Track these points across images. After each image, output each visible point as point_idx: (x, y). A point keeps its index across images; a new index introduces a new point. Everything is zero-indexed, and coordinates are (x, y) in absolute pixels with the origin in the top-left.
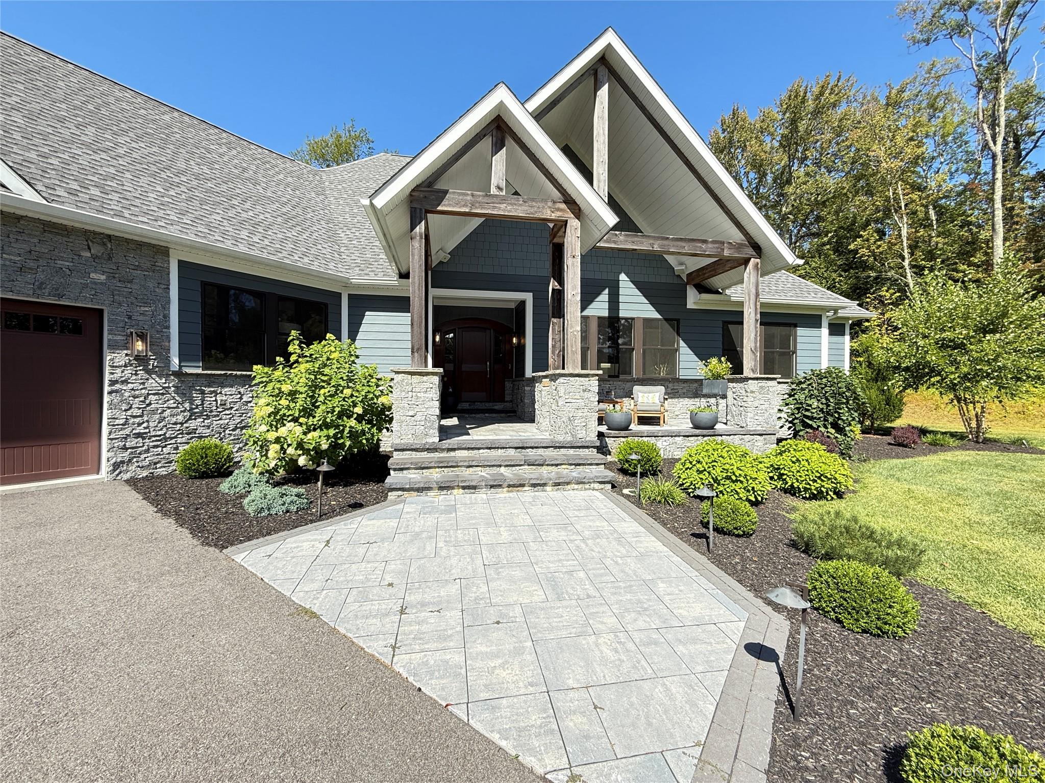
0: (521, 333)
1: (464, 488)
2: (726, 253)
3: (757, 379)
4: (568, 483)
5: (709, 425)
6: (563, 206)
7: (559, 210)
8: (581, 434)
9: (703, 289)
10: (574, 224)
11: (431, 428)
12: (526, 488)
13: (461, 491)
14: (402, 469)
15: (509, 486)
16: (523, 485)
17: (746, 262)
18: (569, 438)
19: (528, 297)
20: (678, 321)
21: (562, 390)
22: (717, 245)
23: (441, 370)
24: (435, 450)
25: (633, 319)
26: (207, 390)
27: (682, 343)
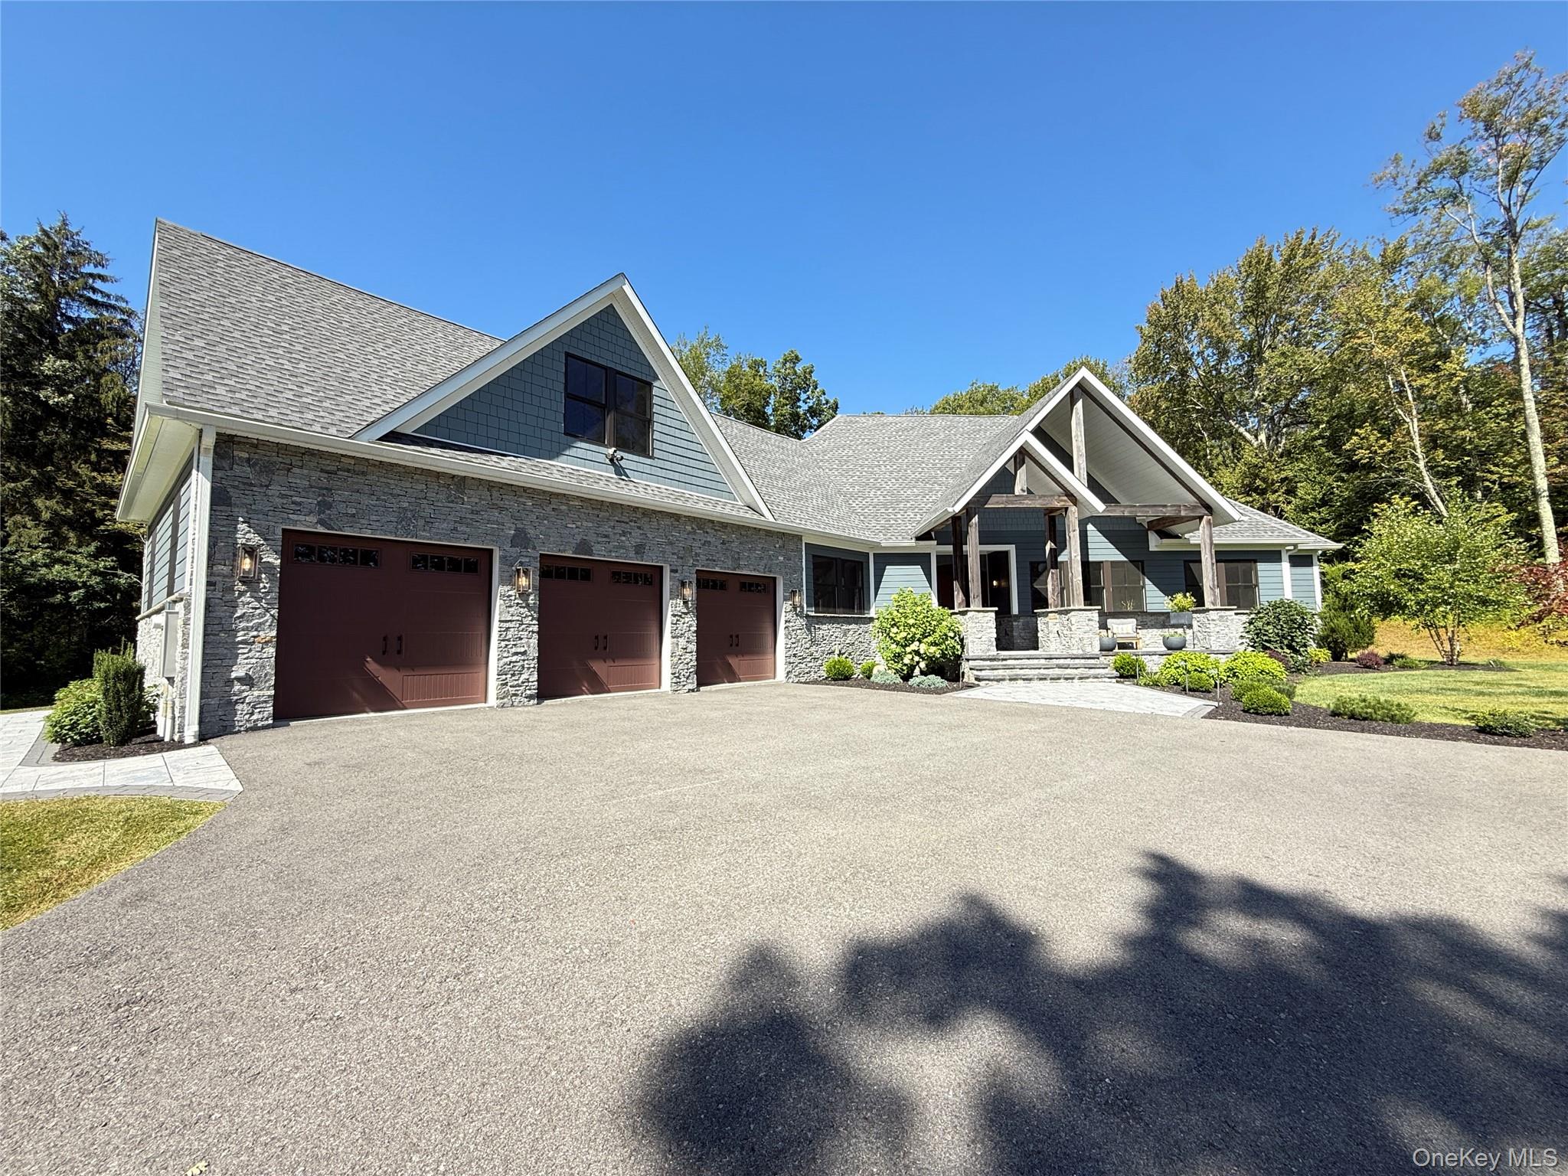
1: (1024, 680)
2: (1183, 513)
3: (1216, 610)
4: (1088, 678)
5: (1179, 646)
6: (1065, 498)
7: (1062, 501)
8: (1088, 649)
9: (1164, 534)
10: (1073, 509)
11: (991, 645)
12: (1062, 680)
13: (1022, 681)
14: (981, 670)
15: (1051, 679)
16: (1059, 679)
17: (1201, 518)
18: (1081, 652)
19: (1012, 548)
20: (1142, 562)
21: (1073, 620)
22: (1175, 508)
23: (997, 609)
24: (994, 660)
25: (1102, 562)
26: (817, 626)
27: (1147, 581)
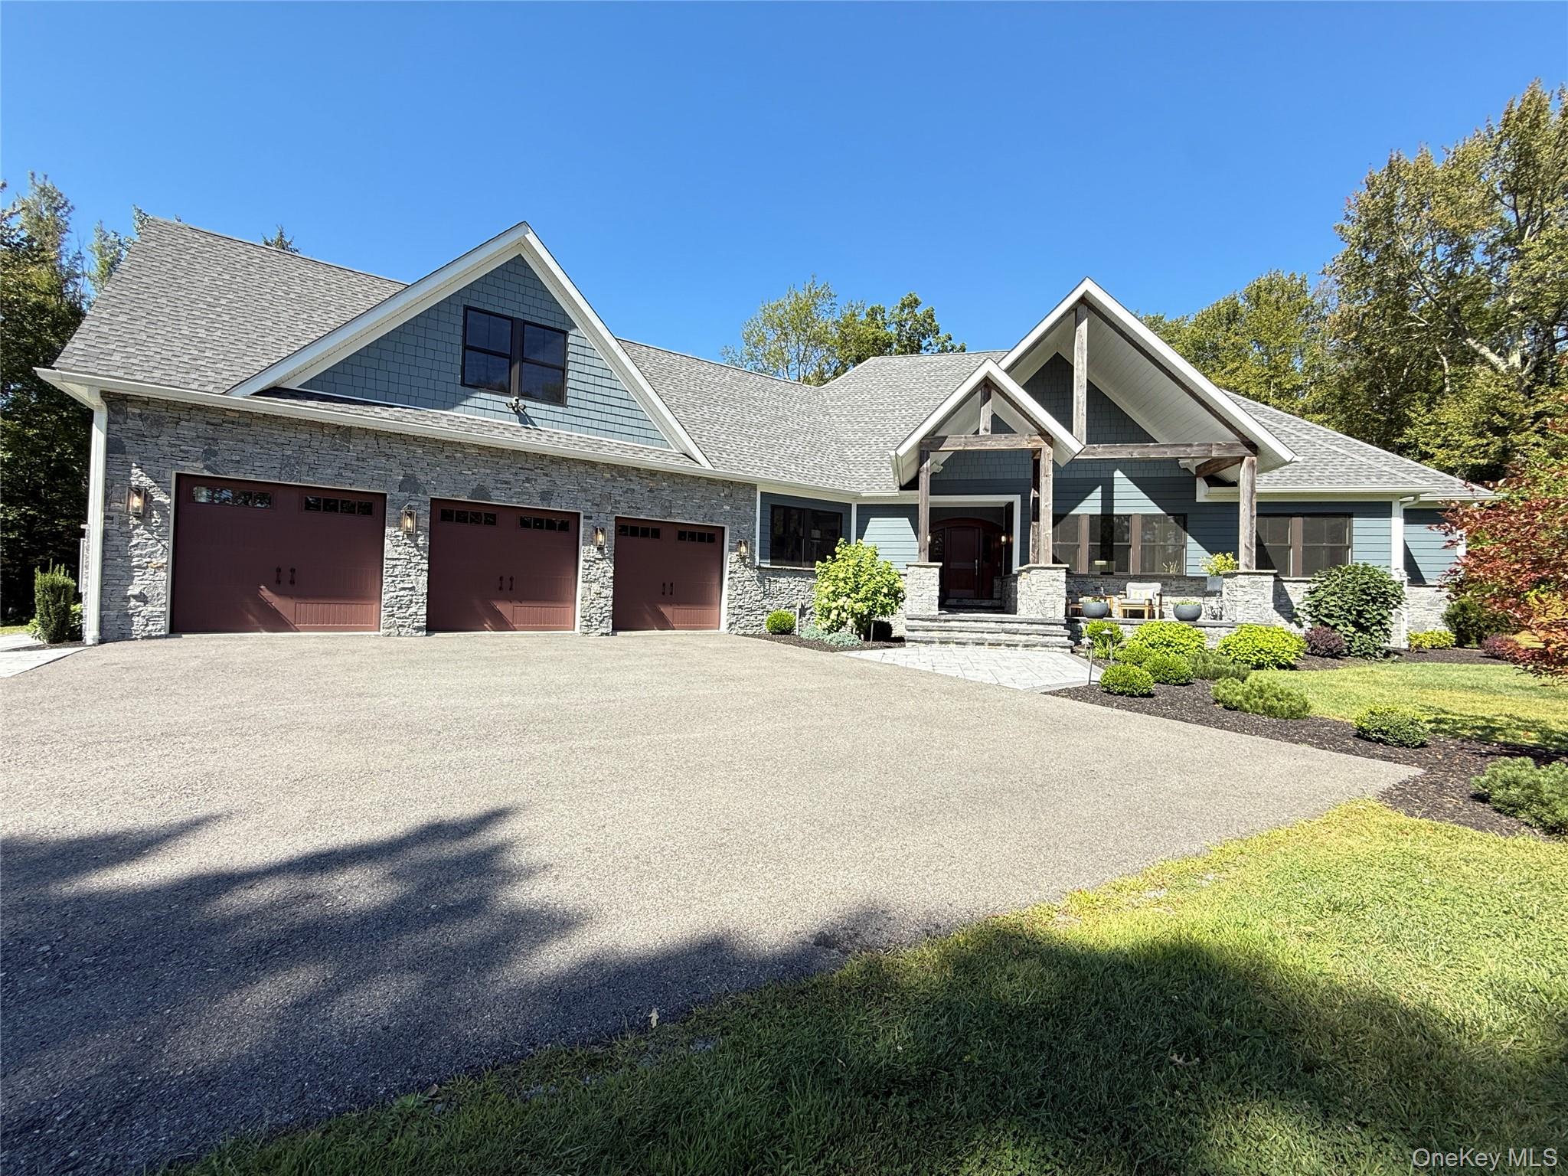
0: (1009, 532)
1: (957, 643)
2: (1214, 454)
3: (1248, 574)
4: (1034, 646)
5: (1191, 615)
6: (1039, 438)
7: (1034, 441)
8: (1050, 614)
9: (1214, 481)
10: (1048, 450)
11: (933, 604)
12: (1002, 647)
13: (955, 645)
14: (913, 630)
15: (990, 644)
16: (1000, 645)
17: (1242, 459)
18: (1040, 617)
19: (1016, 499)
20: (1185, 516)
21: (1034, 579)
22: (1203, 448)
23: (940, 564)
24: (935, 620)
25: (1130, 515)
26: (772, 579)
